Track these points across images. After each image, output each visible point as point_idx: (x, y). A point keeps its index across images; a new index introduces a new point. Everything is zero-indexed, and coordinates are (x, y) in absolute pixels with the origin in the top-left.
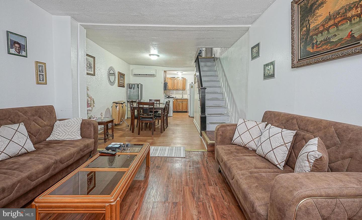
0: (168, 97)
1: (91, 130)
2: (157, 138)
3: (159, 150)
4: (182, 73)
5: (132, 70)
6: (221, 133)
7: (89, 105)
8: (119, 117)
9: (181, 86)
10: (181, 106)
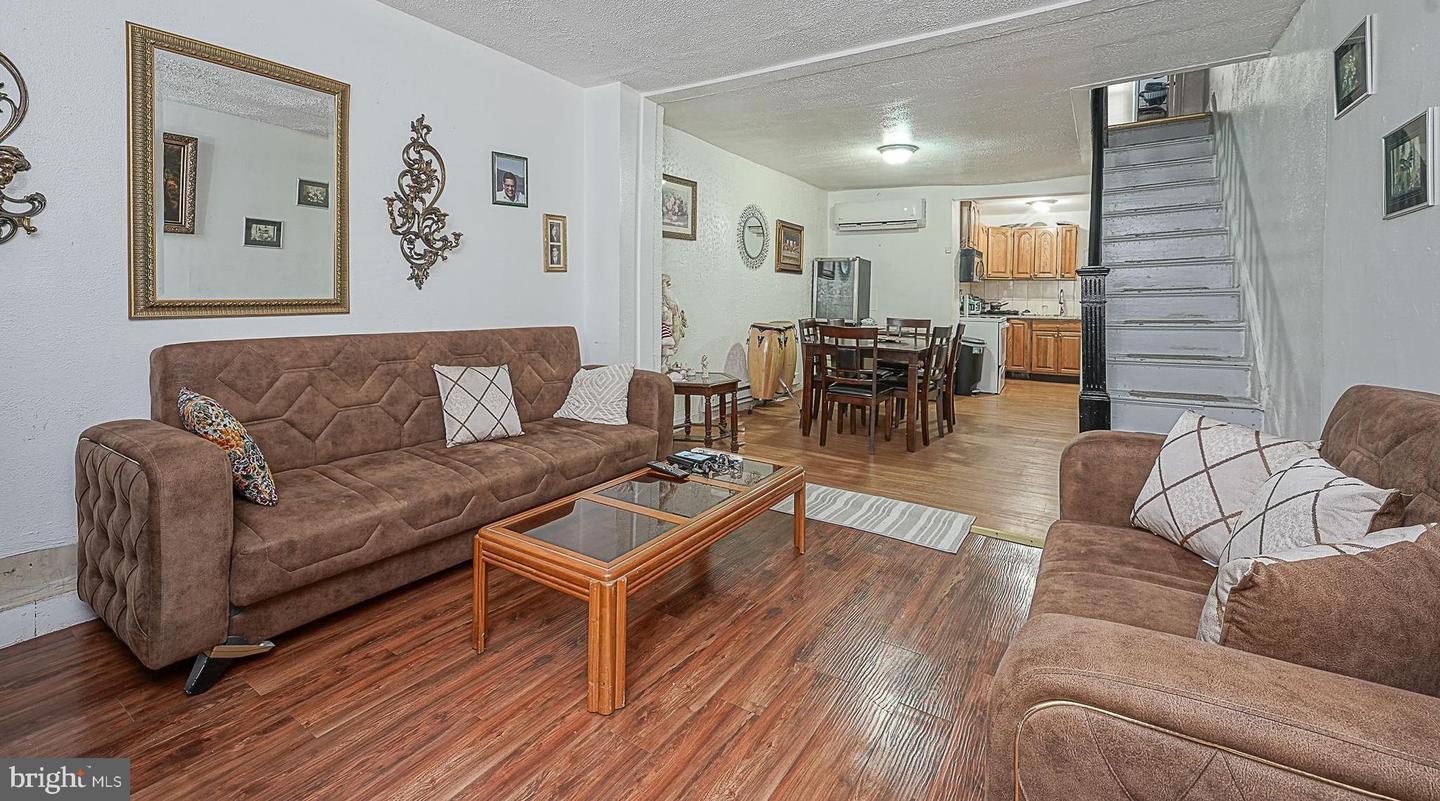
0: (988, 308)
1: (652, 404)
2: (883, 466)
3: (866, 506)
4: (1054, 201)
5: (833, 210)
6: (1079, 467)
7: (667, 331)
8: (767, 376)
9: (1051, 262)
10: (1051, 350)
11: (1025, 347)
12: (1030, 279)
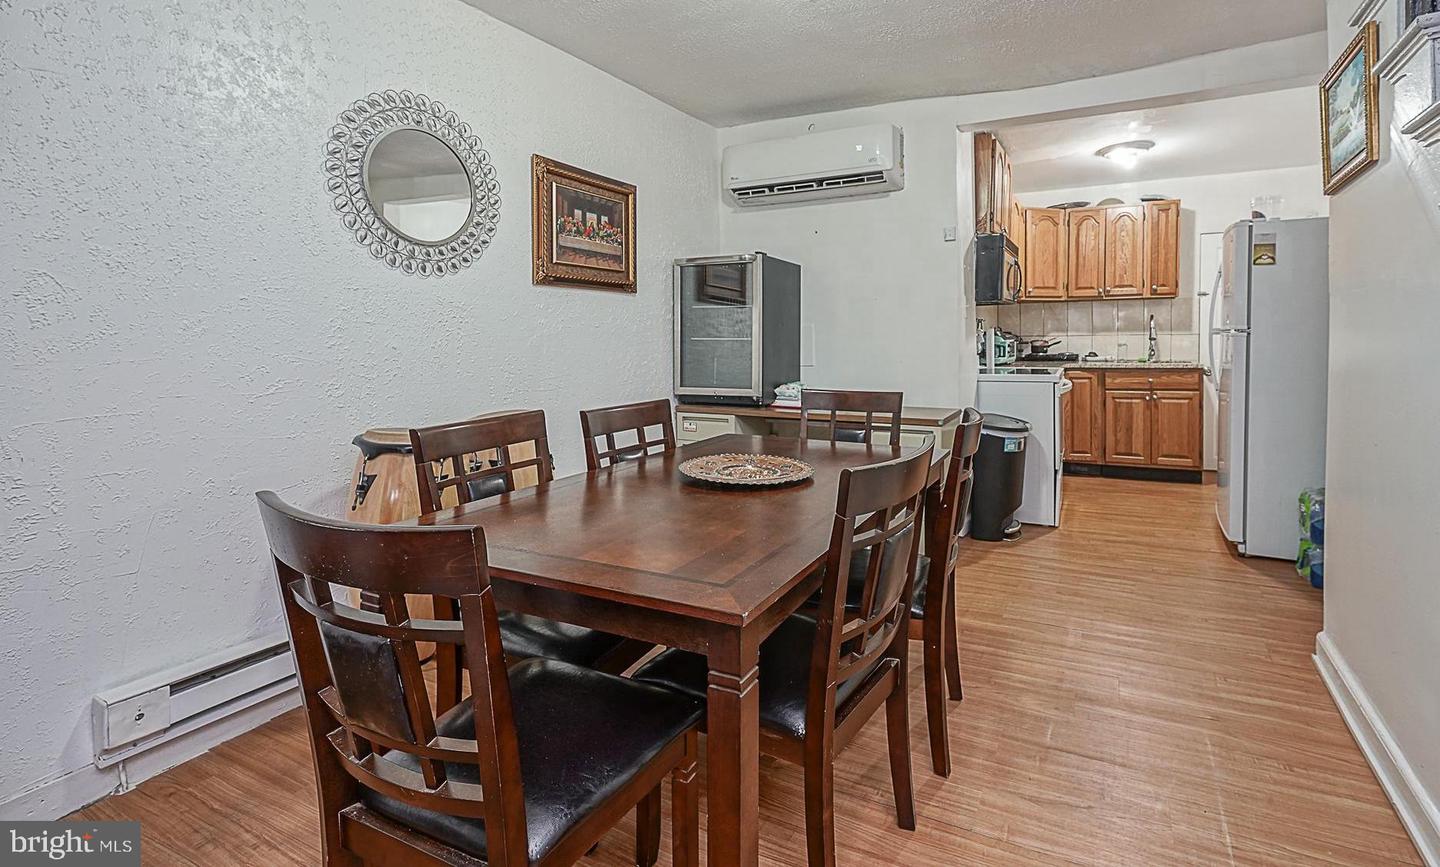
9: (1134, 266)
10: (1139, 424)
11: (1093, 418)
12: (1098, 298)
